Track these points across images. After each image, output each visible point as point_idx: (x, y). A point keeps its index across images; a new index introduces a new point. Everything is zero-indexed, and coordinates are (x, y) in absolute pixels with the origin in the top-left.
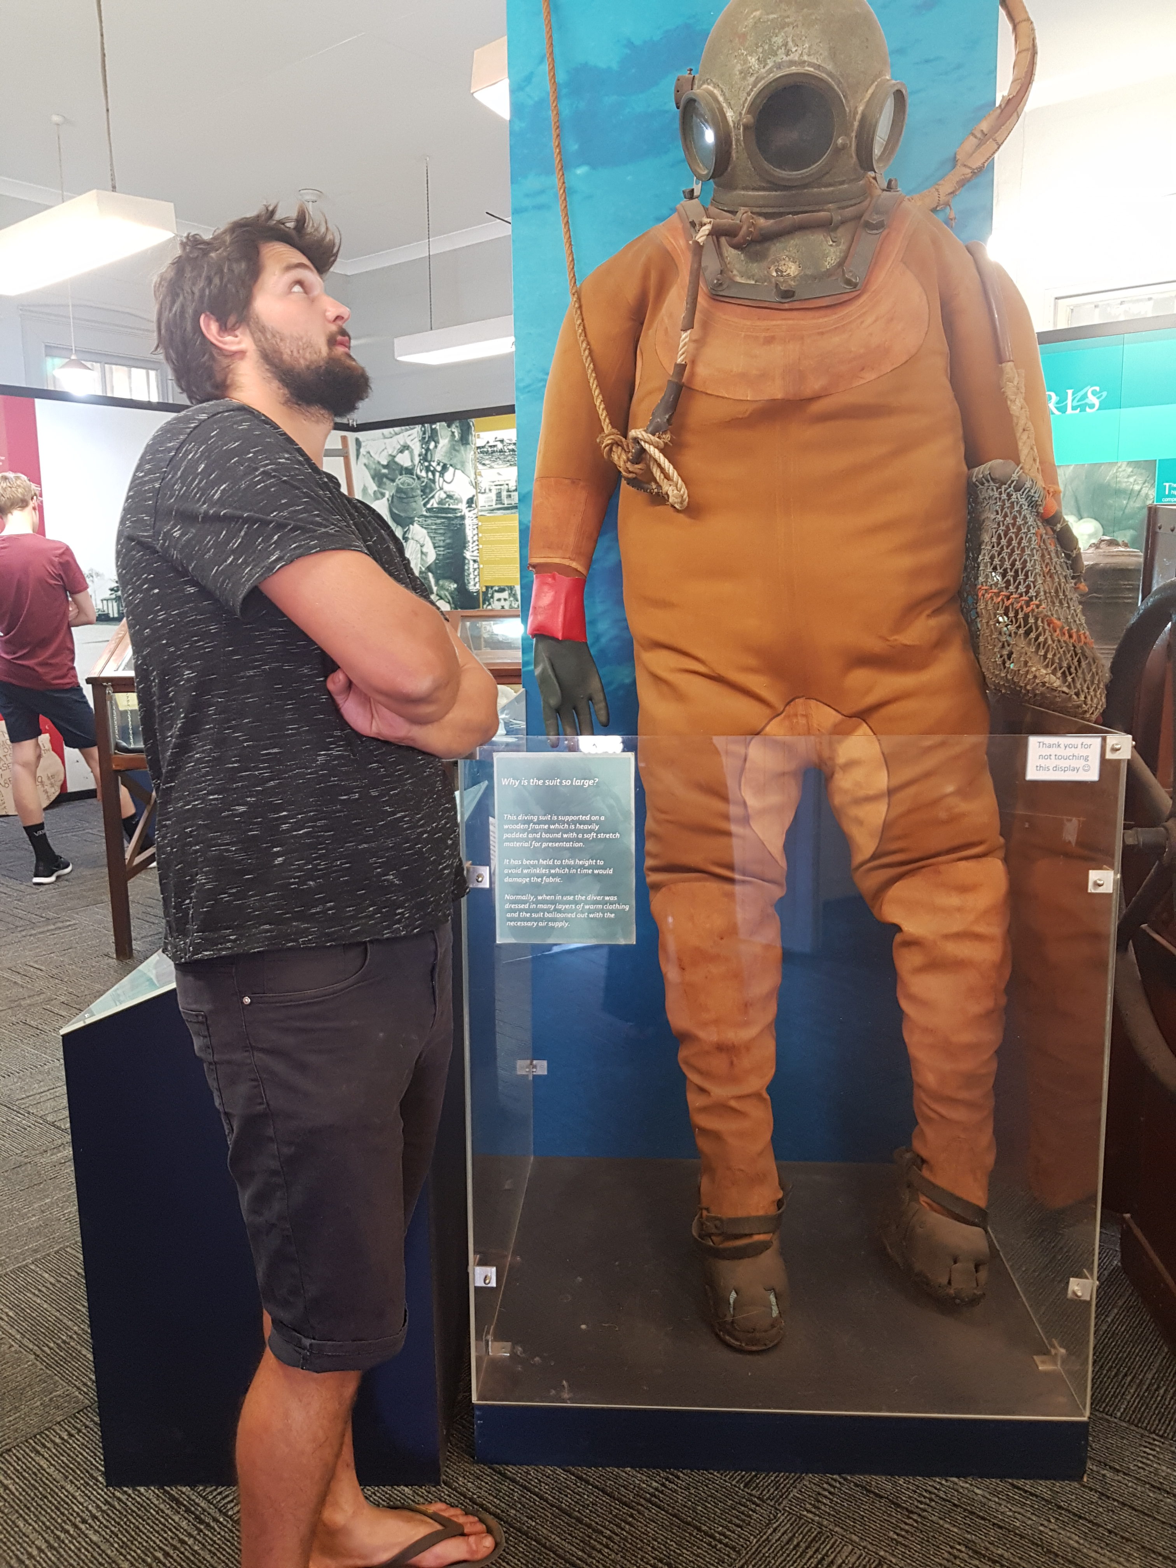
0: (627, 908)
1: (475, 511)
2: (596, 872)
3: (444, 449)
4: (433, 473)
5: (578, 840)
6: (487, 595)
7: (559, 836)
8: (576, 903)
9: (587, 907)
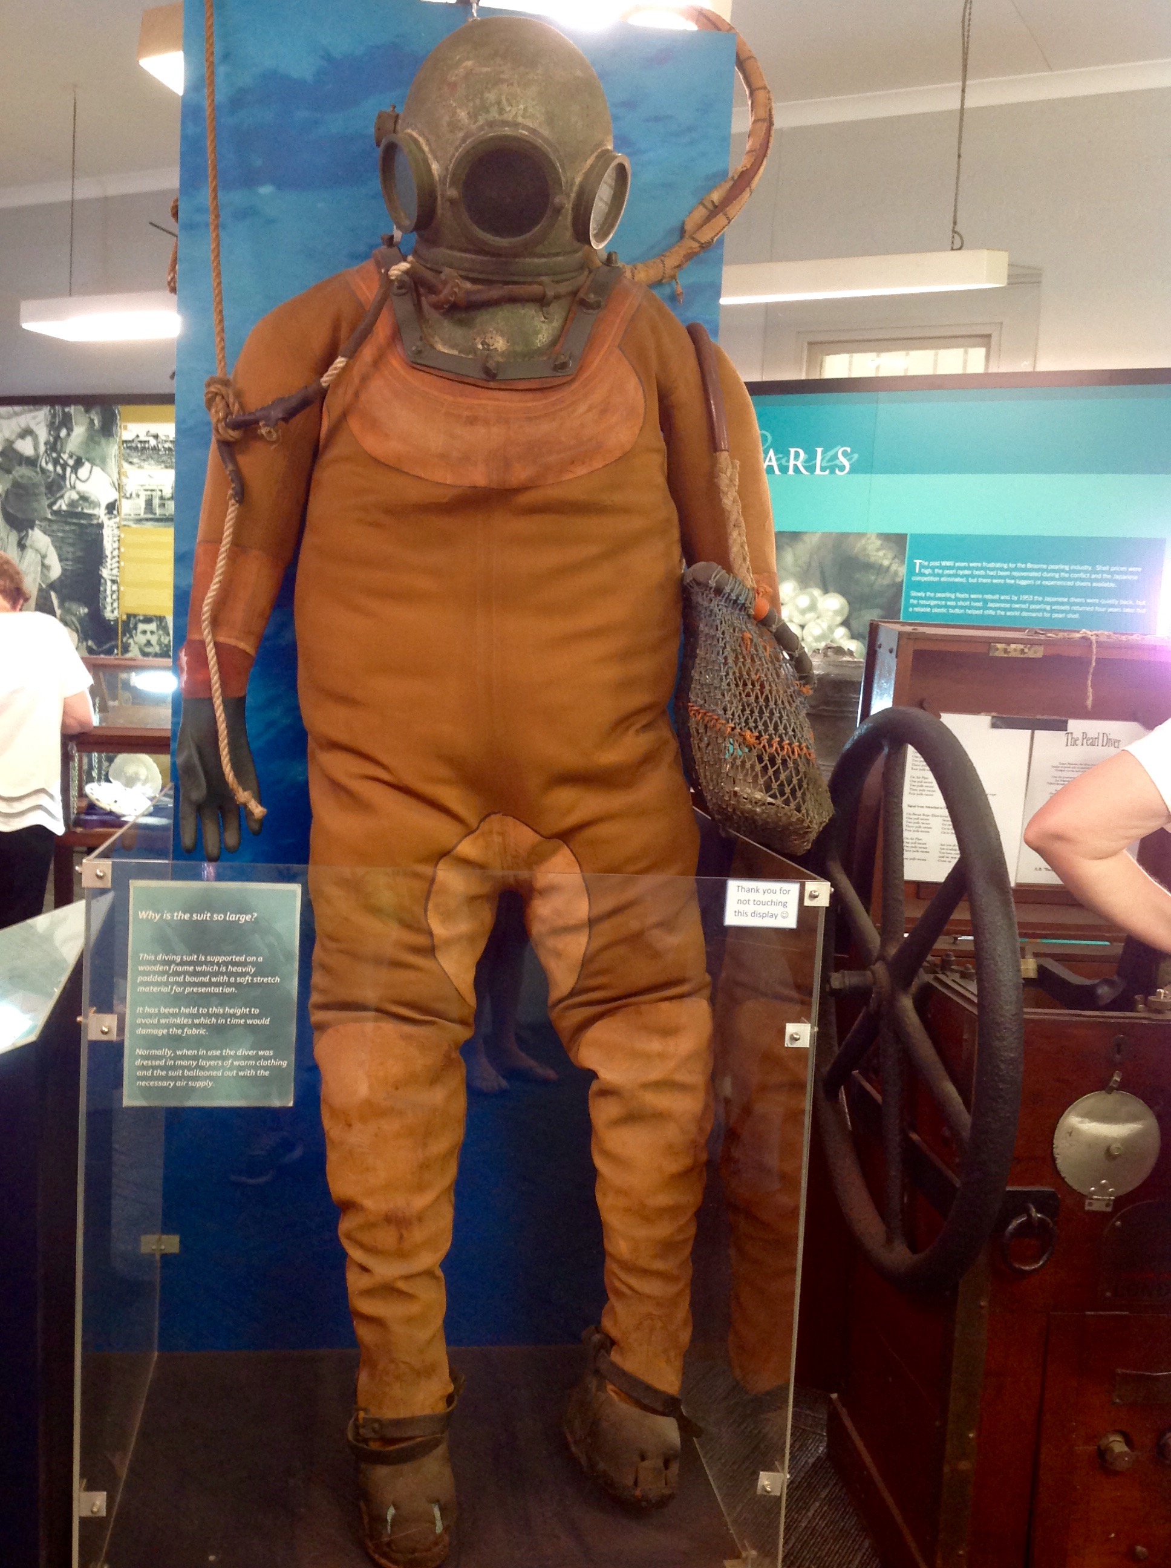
0: (285, 1064)
1: (117, 519)
2: (249, 1022)
3: (79, 439)
4: (64, 467)
5: (229, 985)
6: (130, 623)
7: (206, 980)
8: (223, 1058)
9: (236, 1063)
